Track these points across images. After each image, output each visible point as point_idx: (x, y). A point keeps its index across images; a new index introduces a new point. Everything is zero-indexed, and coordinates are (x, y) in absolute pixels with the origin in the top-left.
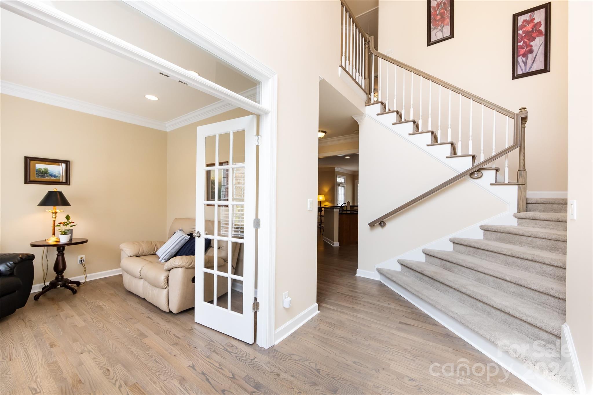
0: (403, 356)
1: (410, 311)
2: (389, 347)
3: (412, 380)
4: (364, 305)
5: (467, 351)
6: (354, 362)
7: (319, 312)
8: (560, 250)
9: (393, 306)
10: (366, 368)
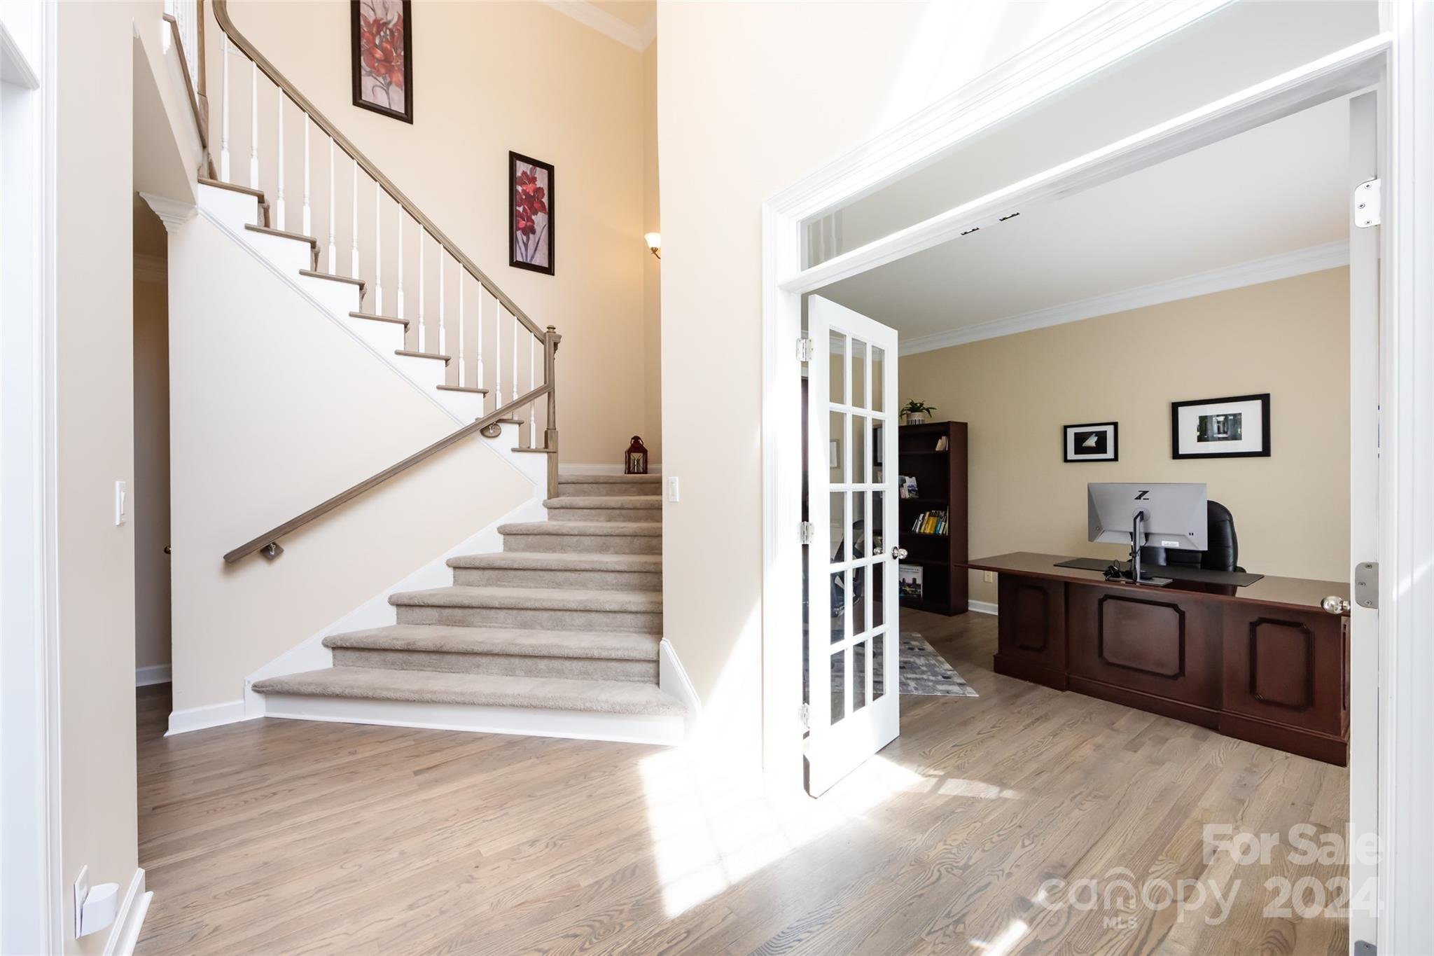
0: (484, 821)
1: (413, 743)
2: (444, 826)
3: (533, 843)
4: (290, 791)
5: (555, 748)
6: (411, 907)
7: (150, 894)
8: (612, 549)
9: (364, 753)
10: (445, 894)
